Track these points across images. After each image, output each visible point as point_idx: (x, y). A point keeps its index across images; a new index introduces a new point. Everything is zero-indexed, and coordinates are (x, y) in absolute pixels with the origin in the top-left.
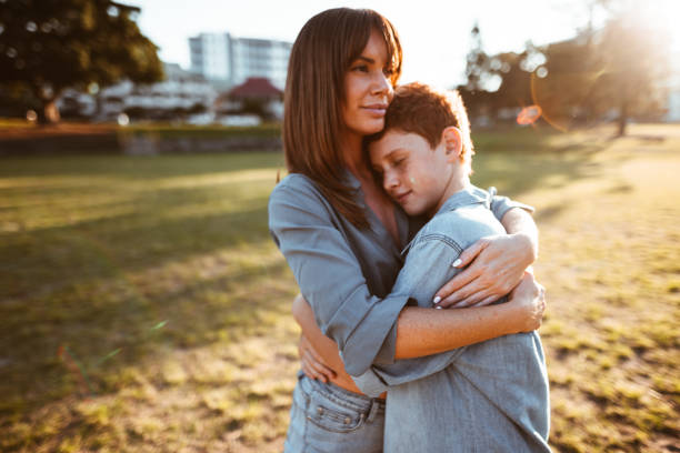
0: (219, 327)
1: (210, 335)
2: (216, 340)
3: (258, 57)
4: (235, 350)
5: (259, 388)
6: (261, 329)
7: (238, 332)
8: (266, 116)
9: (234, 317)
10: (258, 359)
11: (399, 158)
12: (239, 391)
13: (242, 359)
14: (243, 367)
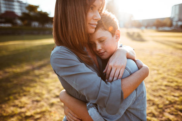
0: (10, 95)
1: (7, 98)
2: (9, 100)
3: (9, 5)
4: (17, 102)
5: (28, 114)
6: (25, 93)
7: (17, 95)
8: (14, 24)
9: (14, 91)
10: (26, 104)
11: (102, 40)
12: (21, 116)
13: (20, 105)
14: (21, 108)
